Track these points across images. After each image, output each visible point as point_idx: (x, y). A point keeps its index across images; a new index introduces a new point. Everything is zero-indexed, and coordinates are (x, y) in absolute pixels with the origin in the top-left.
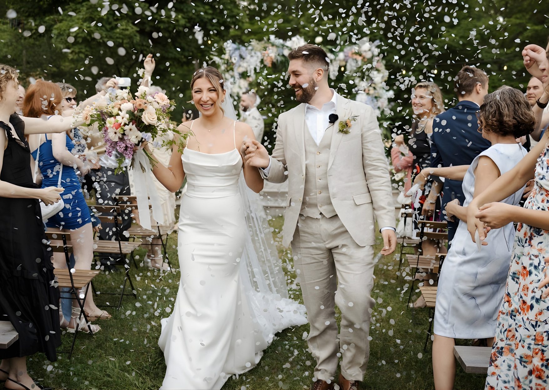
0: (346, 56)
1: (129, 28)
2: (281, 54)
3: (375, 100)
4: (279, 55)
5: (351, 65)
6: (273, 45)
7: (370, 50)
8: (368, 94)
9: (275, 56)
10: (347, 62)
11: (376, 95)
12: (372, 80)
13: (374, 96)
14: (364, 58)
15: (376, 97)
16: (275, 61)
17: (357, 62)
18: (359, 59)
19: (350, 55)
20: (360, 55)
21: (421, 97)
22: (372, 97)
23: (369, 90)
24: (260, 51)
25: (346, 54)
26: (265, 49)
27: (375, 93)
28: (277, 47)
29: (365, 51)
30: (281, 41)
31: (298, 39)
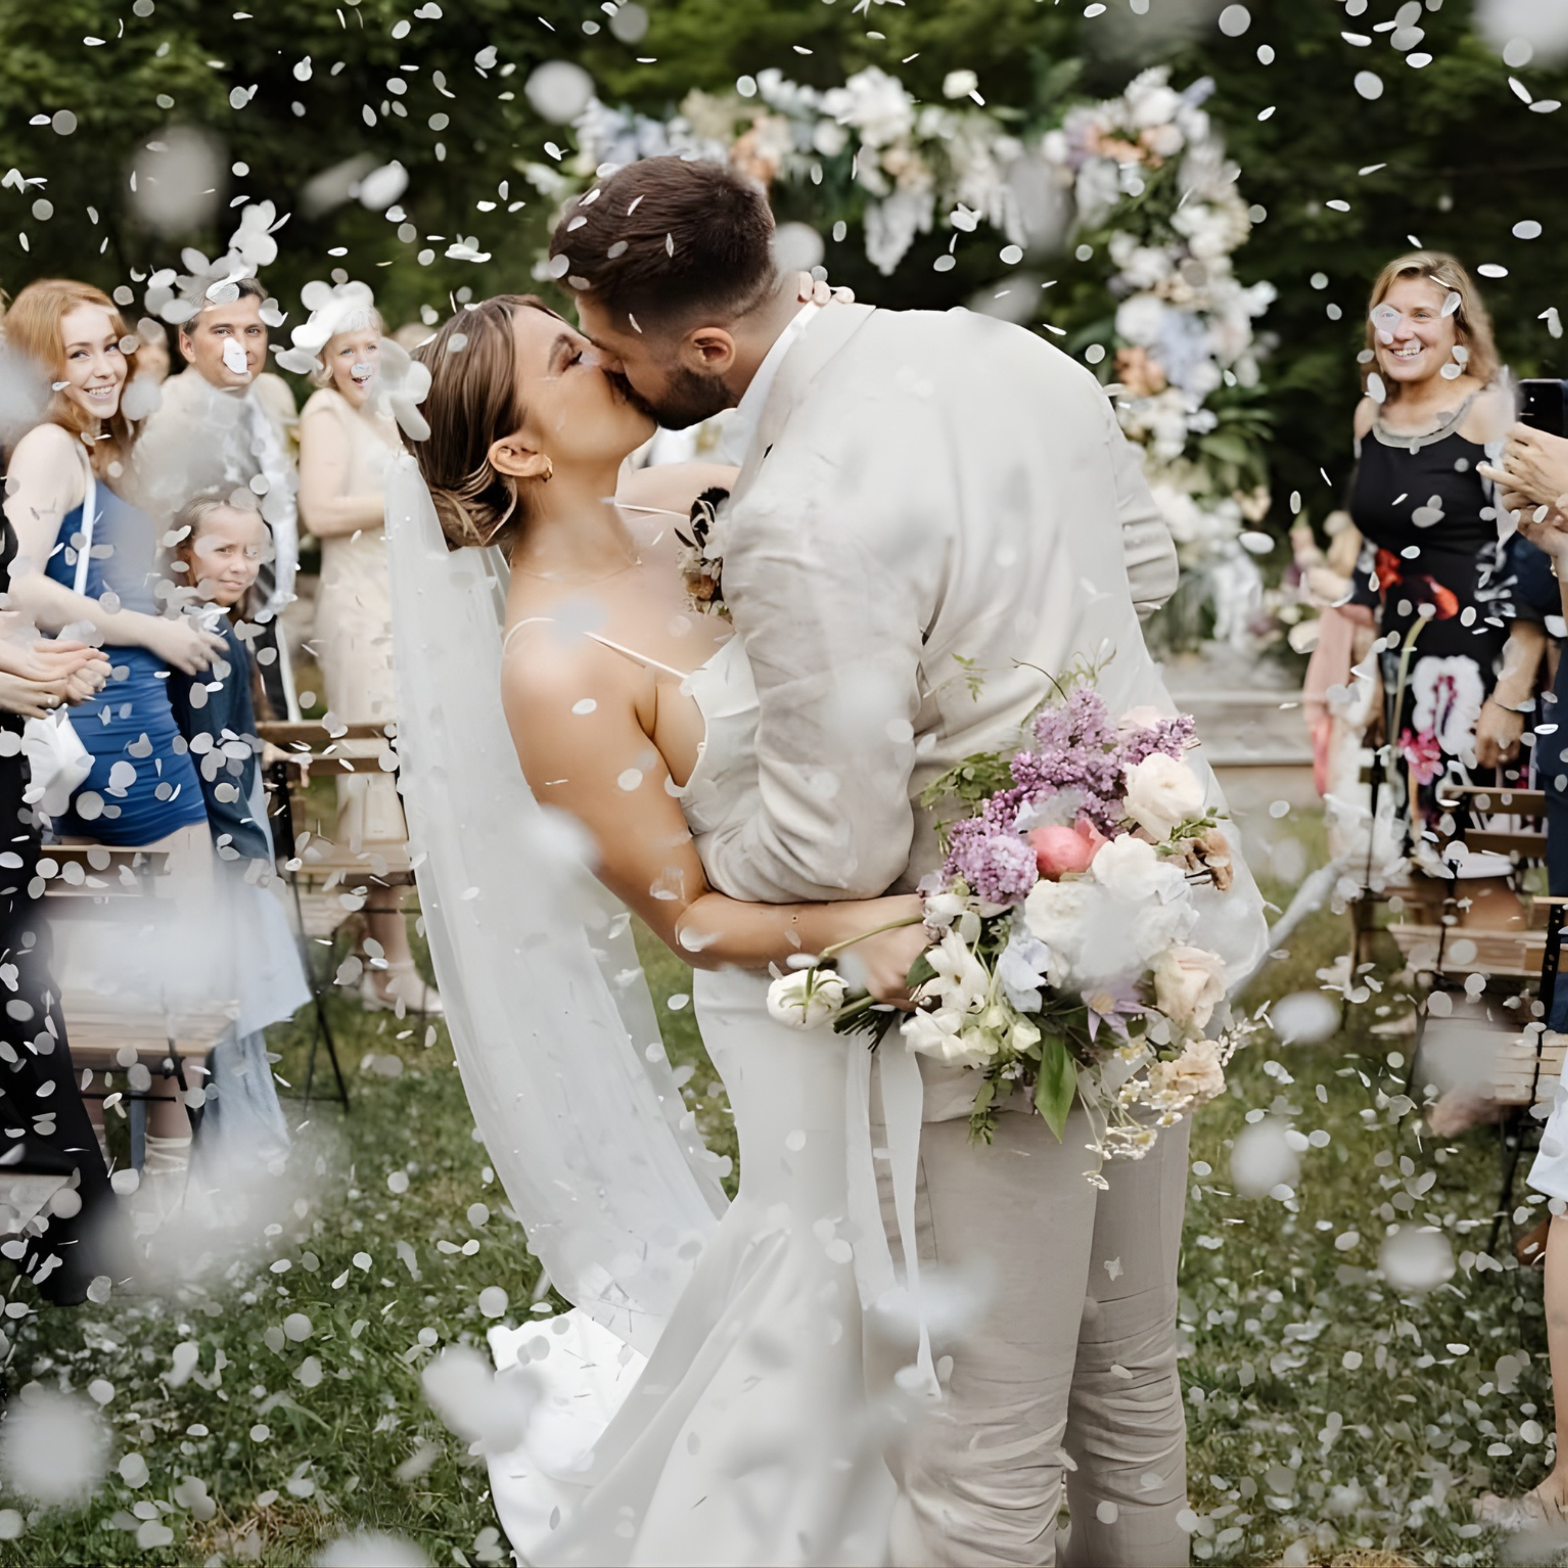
0: (1073, 148)
1: (188, 62)
2: (806, 147)
3: (1197, 326)
4: (798, 151)
5: (1095, 183)
6: (773, 111)
7: (1173, 121)
8: (1168, 301)
9: (784, 156)
10: (1077, 172)
11: (1203, 305)
12: (1184, 240)
13: (1193, 307)
14: (1149, 154)
15: (1201, 314)
16: (782, 175)
17: (1119, 174)
18: (1130, 158)
19: (1090, 141)
20: (1134, 143)
21: (1418, 313)
22: (1185, 315)
23: (1171, 286)
24: (718, 136)
25: (1075, 141)
26: (742, 127)
27: (1197, 297)
28: (790, 117)
29: (1155, 127)
30: (807, 95)
31: (875, 84)
